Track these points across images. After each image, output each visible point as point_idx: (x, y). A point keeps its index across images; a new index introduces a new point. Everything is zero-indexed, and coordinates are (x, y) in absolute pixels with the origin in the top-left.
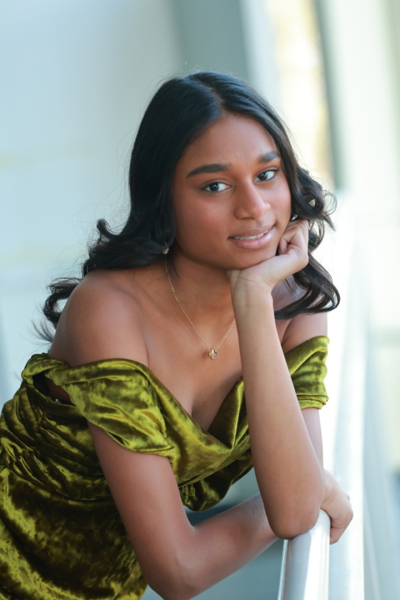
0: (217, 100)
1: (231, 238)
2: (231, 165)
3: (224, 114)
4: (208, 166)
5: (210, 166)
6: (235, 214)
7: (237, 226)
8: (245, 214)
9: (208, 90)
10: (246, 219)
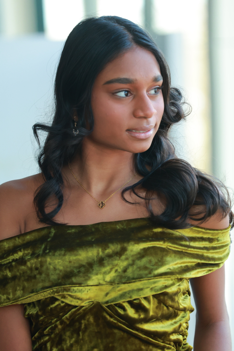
1: (129, 130)
2: (136, 80)
3: (134, 46)
4: (121, 79)
5: (123, 79)
6: (134, 114)
7: (133, 123)
8: (141, 114)
10: (141, 118)
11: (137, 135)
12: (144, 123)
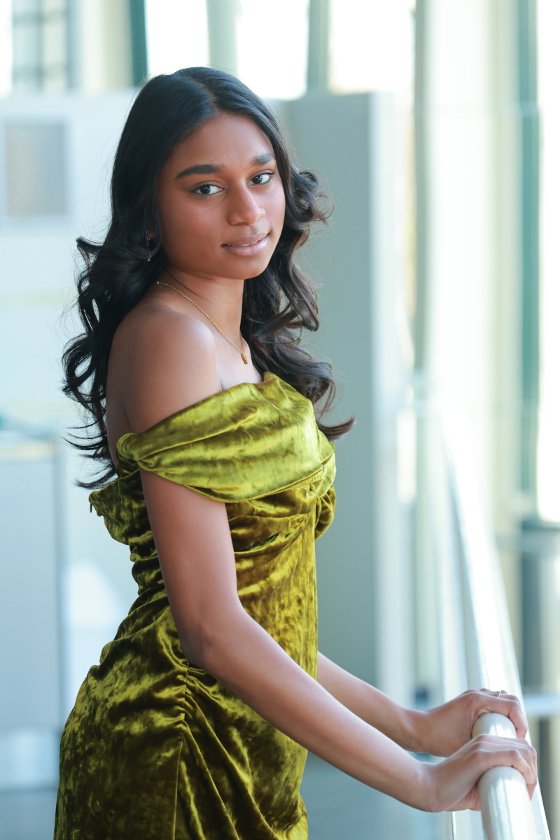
0: (210, 98)
1: (224, 246)
2: (224, 166)
3: (217, 112)
4: (199, 166)
5: (202, 166)
6: (229, 220)
7: (230, 233)
8: (239, 219)
9: (199, 87)
10: (239, 224)
11: (239, 251)
12: (247, 232)
